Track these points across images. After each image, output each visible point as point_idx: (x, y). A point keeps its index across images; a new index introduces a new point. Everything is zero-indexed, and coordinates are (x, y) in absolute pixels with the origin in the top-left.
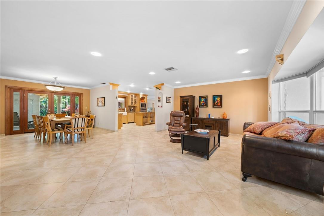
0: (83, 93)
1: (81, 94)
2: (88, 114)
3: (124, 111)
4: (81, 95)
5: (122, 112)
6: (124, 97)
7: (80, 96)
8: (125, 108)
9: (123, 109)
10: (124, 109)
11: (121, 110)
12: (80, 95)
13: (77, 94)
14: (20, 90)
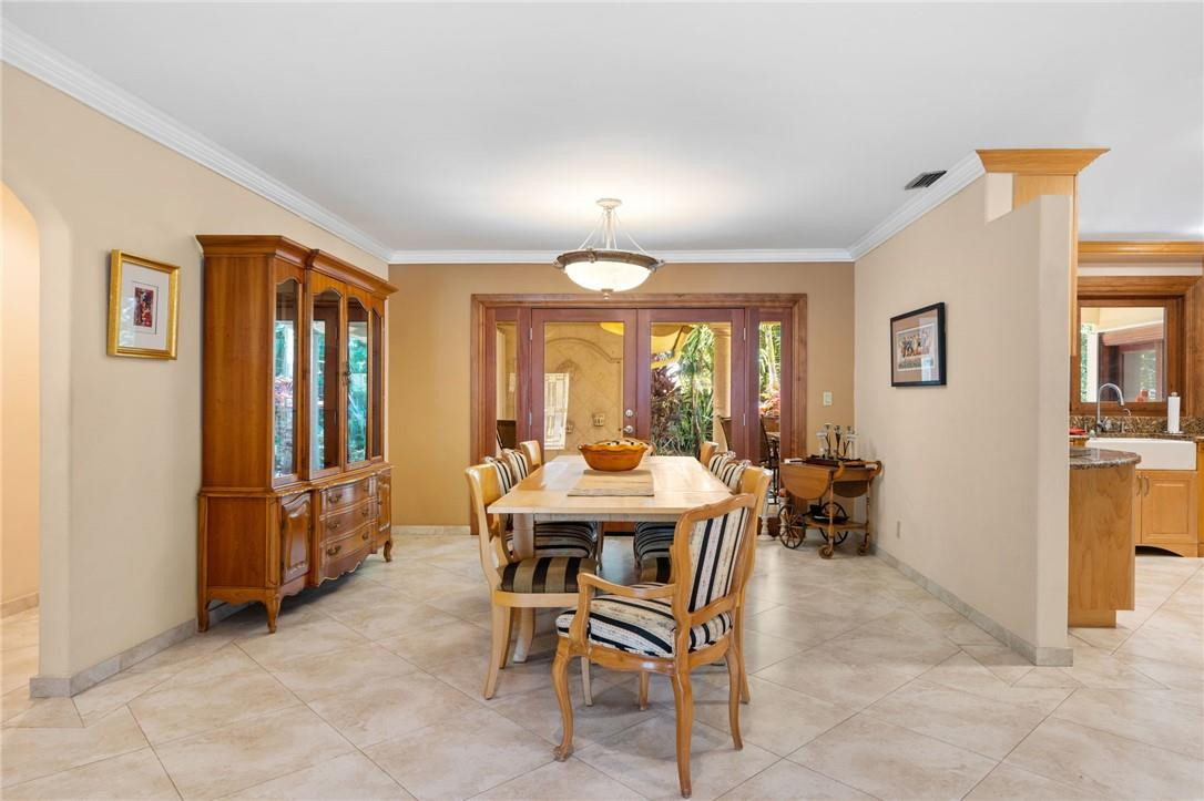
0: (805, 295)
1: (797, 300)
2: (834, 447)
3: (1164, 426)
4: (796, 309)
5: (1138, 432)
6: (1160, 290)
7: (791, 315)
8: (1174, 402)
9: (1143, 409)
10: (1160, 410)
11: (1129, 417)
12: (788, 309)
13: (768, 304)
14: (519, 311)
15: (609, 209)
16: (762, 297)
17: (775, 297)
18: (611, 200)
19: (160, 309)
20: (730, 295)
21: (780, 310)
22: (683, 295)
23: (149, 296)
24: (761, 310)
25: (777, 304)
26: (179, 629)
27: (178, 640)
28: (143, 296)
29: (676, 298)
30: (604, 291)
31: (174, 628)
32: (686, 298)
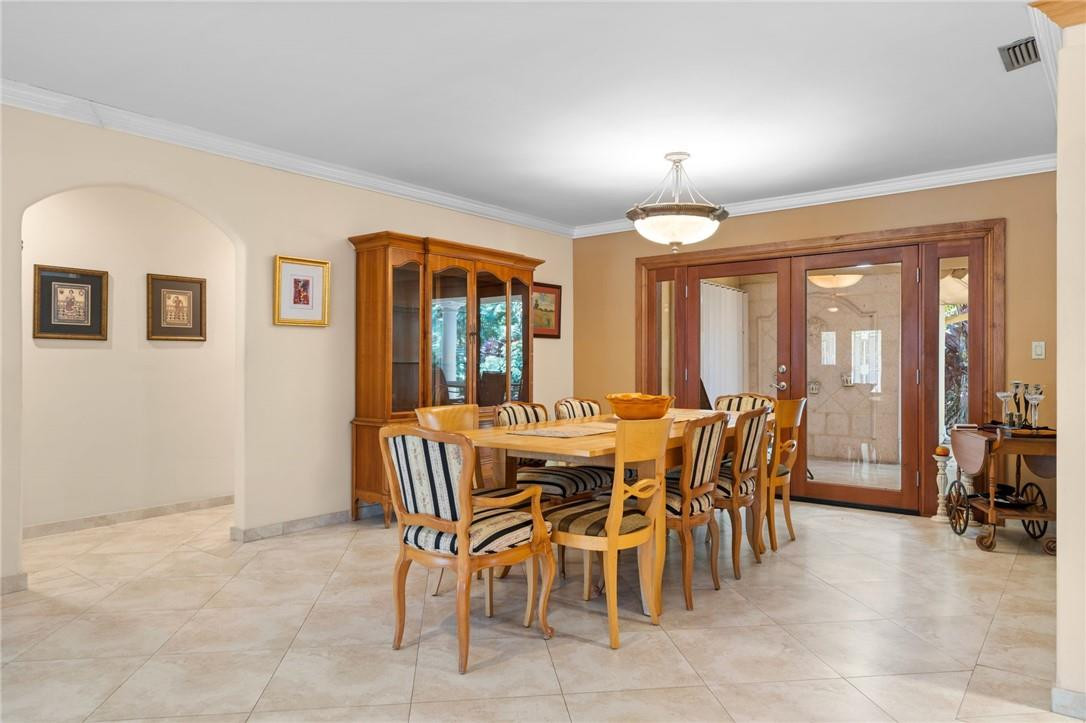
0: (1003, 220)
1: (991, 227)
4: (990, 239)
7: (982, 247)
12: (978, 240)
13: (949, 236)
14: (676, 270)
15: (677, 163)
16: (941, 229)
17: (959, 227)
18: (681, 153)
19: (315, 293)
20: (899, 231)
21: (967, 242)
22: (842, 237)
23: (306, 284)
24: (940, 245)
25: (962, 235)
26: (334, 515)
27: (332, 522)
28: (300, 284)
29: (832, 242)
30: (672, 244)
31: (331, 514)
32: (847, 240)
